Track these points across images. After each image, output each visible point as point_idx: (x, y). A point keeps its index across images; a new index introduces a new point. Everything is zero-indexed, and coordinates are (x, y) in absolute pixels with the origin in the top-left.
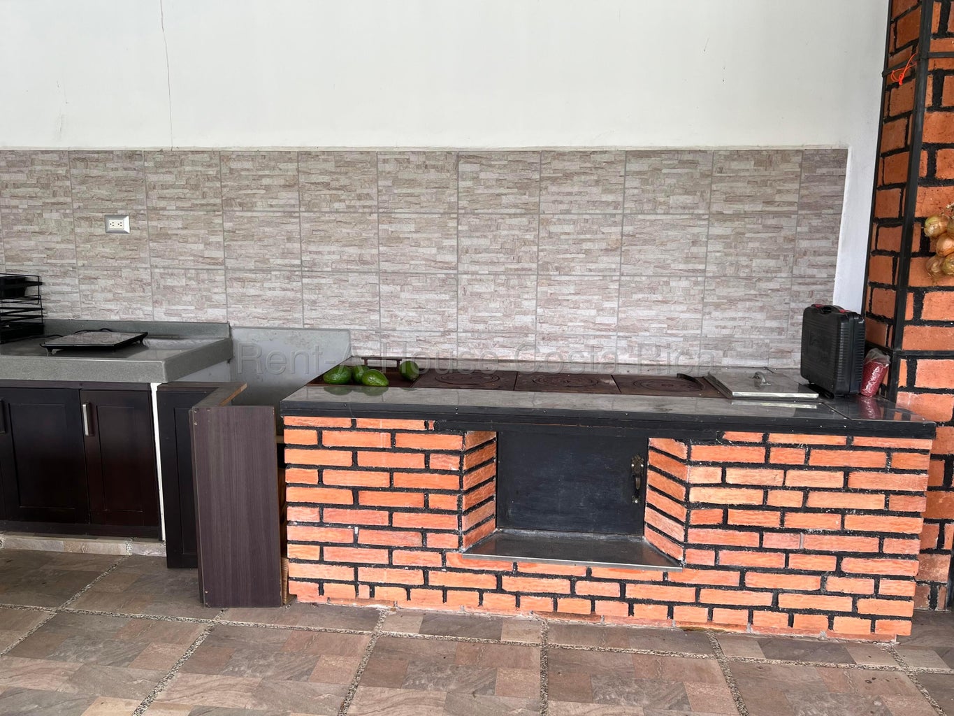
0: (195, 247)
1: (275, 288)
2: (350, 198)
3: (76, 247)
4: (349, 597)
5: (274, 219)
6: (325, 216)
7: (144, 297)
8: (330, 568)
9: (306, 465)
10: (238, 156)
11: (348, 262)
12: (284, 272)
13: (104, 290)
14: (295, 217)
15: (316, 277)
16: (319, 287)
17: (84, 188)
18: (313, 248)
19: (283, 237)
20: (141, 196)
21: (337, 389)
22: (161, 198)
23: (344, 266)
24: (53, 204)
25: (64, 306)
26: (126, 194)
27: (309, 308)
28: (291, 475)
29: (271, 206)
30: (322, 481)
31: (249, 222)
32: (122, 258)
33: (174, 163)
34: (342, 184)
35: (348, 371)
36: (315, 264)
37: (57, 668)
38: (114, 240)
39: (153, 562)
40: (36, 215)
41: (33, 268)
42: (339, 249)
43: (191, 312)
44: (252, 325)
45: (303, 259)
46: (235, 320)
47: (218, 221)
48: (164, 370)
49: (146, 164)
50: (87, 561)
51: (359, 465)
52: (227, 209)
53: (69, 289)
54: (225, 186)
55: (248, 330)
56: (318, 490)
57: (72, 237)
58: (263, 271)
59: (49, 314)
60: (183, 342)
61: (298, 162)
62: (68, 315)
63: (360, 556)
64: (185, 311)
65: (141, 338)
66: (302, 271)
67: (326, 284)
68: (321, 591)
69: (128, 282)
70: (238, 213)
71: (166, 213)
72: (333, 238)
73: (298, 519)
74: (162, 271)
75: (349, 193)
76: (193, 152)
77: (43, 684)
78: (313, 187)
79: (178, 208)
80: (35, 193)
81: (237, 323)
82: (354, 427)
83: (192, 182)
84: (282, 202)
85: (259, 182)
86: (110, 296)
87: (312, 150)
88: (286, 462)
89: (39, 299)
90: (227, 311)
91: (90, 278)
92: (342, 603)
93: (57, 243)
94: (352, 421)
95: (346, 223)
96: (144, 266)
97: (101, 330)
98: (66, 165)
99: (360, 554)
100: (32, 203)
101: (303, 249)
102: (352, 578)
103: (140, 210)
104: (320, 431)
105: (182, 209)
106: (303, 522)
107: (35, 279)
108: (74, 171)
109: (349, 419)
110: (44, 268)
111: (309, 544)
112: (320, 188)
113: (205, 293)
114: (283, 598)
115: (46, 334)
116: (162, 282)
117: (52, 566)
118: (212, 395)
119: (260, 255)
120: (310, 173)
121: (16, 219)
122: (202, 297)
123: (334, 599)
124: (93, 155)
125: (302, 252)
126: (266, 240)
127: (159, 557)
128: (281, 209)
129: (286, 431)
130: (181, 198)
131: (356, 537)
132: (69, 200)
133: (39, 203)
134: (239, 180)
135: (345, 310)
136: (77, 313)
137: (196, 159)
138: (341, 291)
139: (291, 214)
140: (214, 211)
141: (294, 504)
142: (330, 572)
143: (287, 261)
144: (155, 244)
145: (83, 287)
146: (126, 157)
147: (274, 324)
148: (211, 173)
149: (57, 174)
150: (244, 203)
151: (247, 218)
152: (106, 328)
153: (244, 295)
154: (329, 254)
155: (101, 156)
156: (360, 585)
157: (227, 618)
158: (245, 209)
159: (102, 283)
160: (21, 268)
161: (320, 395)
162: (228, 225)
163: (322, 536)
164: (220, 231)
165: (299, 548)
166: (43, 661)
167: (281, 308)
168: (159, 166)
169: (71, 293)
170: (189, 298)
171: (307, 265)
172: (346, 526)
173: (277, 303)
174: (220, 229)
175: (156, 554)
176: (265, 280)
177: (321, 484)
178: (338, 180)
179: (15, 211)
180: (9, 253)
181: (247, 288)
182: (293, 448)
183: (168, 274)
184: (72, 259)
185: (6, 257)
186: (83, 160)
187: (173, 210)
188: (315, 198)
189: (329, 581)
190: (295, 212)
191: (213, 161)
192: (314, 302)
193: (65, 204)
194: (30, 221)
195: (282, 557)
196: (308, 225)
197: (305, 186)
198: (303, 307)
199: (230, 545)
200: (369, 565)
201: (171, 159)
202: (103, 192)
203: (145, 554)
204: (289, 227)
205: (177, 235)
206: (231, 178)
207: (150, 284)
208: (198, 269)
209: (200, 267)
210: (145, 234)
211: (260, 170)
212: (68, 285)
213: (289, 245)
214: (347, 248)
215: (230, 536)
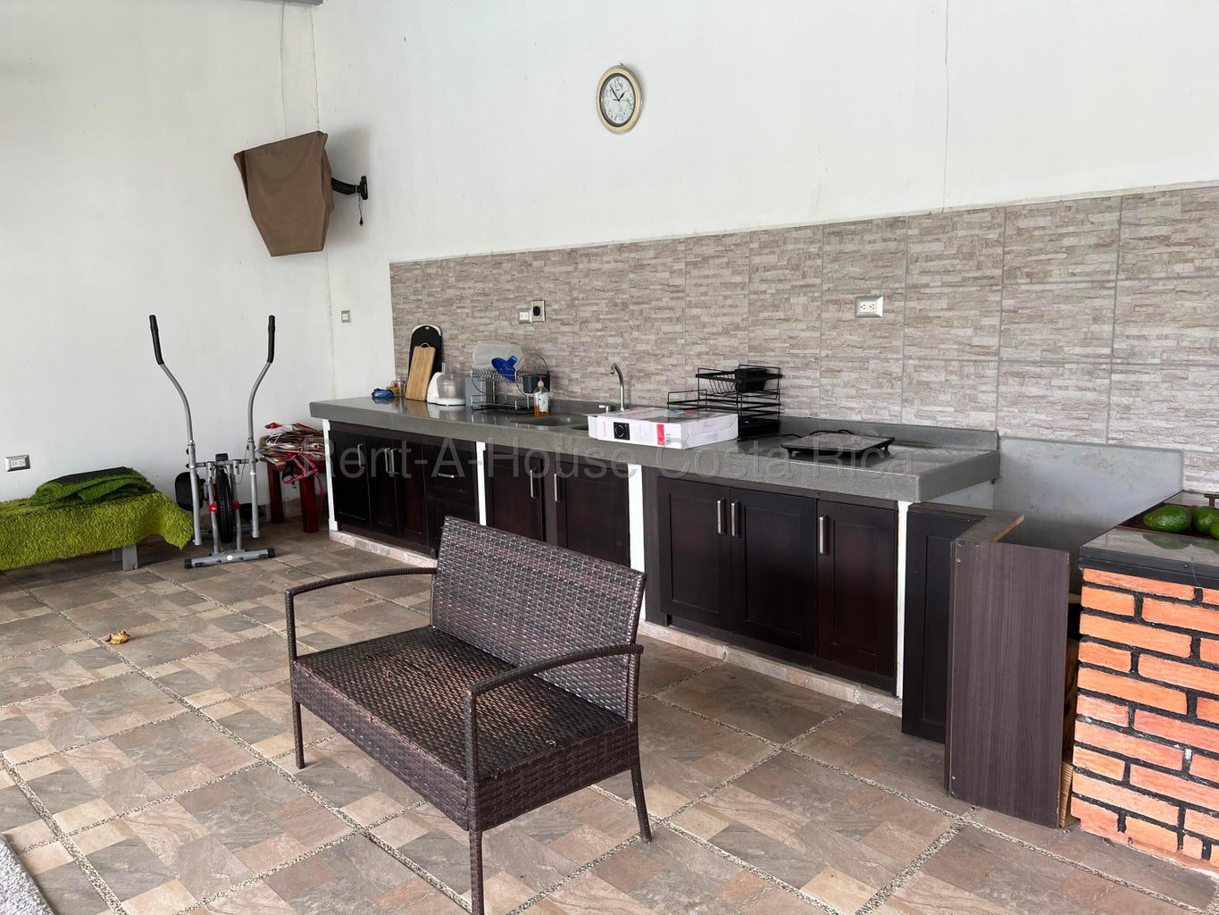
0: (961, 332)
1: (1068, 387)
2: (1203, 256)
3: (821, 335)
4: (1166, 848)
5: (1076, 293)
6: (1157, 284)
7: (892, 394)
8: (1139, 797)
9: (1113, 642)
10: (1031, 211)
11: (1190, 350)
12: (1083, 366)
13: (846, 385)
14: (1110, 288)
15: (1134, 372)
16: (1138, 387)
17: (836, 266)
18: (1133, 331)
19: (1086, 317)
20: (900, 272)
21: (1164, 538)
22: (924, 272)
23: (1183, 356)
24: (802, 286)
25: (801, 402)
26: (882, 270)
27: (1118, 415)
28: (1086, 652)
29: (1074, 275)
30: (1137, 670)
31: (1039, 298)
32: (870, 348)
33: (944, 227)
34: (1192, 236)
35: (1186, 513)
36: (1133, 354)
37: (784, 816)
38: (862, 326)
39: (884, 719)
40: (783, 300)
41: (773, 359)
42: (1177, 331)
43: (949, 415)
44: (1027, 435)
45: (1115, 346)
46: (1006, 427)
47: (995, 298)
48: (917, 487)
49: (910, 232)
50: (810, 698)
51: (1203, 659)
52: (1008, 282)
53: (809, 383)
54: (1009, 253)
55: (1024, 442)
56: (1130, 682)
57: (817, 324)
58: (1052, 363)
59: (787, 410)
60: (935, 452)
61: (1121, 210)
62: (805, 413)
63: (1190, 793)
64: (942, 414)
65: (886, 444)
66: (1111, 363)
67: (1149, 383)
68: (1122, 826)
69: (875, 375)
70: (1023, 287)
71: (928, 291)
72: (1167, 315)
73: (1095, 715)
74: (917, 362)
75: (1202, 249)
76: (969, 212)
77: (769, 829)
78: (1141, 244)
79: (944, 285)
80: (785, 276)
81: (1009, 432)
82: (1197, 601)
83: (965, 250)
84: (1089, 269)
85: (1058, 243)
86: (853, 392)
87: (1144, 192)
88: (1082, 632)
89: (778, 394)
90: (997, 415)
91: (833, 371)
92: (1151, 852)
93: (802, 330)
94: (1196, 591)
95: (1191, 293)
96: (895, 356)
97: (840, 432)
98: (819, 241)
99: (1191, 790)
100: (780, 286)
101: (1117, 332)
102: (1174, 822)
103: (897, 289)
104: (1139, 598)
105: (950, 285)
106: (1101, 722)
107: (775, 372)
108: (827, 248)
109: (1191, 588)
110: (786, 359)
111: (1107, 755)
112: (1155, 245)
113: (969, 392)
114: (1060, 818)
115: (782, 432)
116: (916, 377)
117: (776, 696)
118: (979, 525)
119: (1050, 342)
120: (1139, 225)
121: (762, 305)
122: (964, 396)
123: (1138, 842)
124: (849, 227)
125: (1114, 336)
126: (1060, 321)
127: (891, 716)
128: (1088, 278)
129: (1085, 590)
130: (950, 271)
131: (1186, 765)
132: (818, 281)
133: (787, 286)
134: (1029, 242)
135: (1178, 421)
136: (815, 411)
137: (973, 220)
138: (1174, 393)
139: (1102, 285)
140: (992, 285)
141: (1089, 693)
142: (1139, 803)
143: (1089, 350)
144: (911, 330)
145: (824, 381)
146: (886, 226)
147: (1062, 436)
148: (991, 236)
149: (808, 253)
150: (1034, 273)
151: (1036, 292)
152: (844, 430)
153: (1022, 395)
154: (1157, 339)
155: (859, 227)
156: (1186, 836)
157: (979, 820)
158: (1035, 280)
159: (846, 376)
160: (763, 359)
161: (1136, 543)
162: (1009, 303)
163: (1129, 748)
164: (997, 311)
165: (1091, 755)
166: (768, 802)
167: (1074, 414)
168: (925, 232)
169: (811, 387)
170: (948, 397)
171: (1122, 356)
172: (1172, 743)
173: (1067, 407)
174: (997, 309)
175: (888, 710)
176: (1055, 375)
177: (1134, 672)
178: (1184, 231)
179: (762, 297)
180: (753, 343)
181: (1027, 386)
182: (1093, 615)
183: (923, 367)
184: (816, 348)
185: (749, 346)
186: (838, 234)
187: (937, 287)
188: (1144, 259)
189: (1135, 815)
190: (1108, 281)
191: (996, 221)
192: (1128, 408)
193: (814, 286)
194: (776, 307)
195: (1063, 761)
196: (1129, 298)
197: (1129, 243)
198: (1109, 415)
199: (990, 727)
200: (1206, 811)
201: (941, 223)
202: (856, 270)
203: (875, 707)
204: (1097, 303)
205: (939, 317)
206: (1018, 241)
207: (900, 379)
208: (963, 361)
209: (966, 358)
210: (900, 318)
211: (1062, 226)
212: (809, 378)
213: (1095, 328)
214: (1190, 330)
215: (991, 714)
